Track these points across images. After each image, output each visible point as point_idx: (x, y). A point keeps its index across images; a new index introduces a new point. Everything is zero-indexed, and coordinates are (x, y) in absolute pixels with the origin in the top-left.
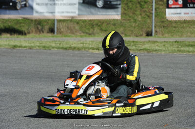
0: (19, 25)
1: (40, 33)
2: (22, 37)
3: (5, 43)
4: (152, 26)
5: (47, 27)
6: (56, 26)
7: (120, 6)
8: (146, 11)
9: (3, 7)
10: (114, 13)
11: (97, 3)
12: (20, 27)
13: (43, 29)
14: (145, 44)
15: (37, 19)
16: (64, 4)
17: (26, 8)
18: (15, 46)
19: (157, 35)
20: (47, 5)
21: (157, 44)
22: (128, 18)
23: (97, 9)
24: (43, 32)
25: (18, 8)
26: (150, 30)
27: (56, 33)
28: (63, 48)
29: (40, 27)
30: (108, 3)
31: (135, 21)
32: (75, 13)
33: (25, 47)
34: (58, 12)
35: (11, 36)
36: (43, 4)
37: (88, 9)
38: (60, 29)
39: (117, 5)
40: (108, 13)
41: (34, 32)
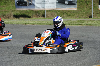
0: (28, 13)
1: (38, 17)
2: (29, 19)
3: (21, 22)
4: (92, 13)
5: (41, 14)
6: (45, 14)
7: (76, 4)
8: (89, 6)
9: (20, 5)
10: (74, 7)
11: (65, 2)
12: (28, 14)
13: (39, 15)
14: (89, 22)
15: (37, 10)
16: (50, 3)
17: (31, 5)
18: (26, 23)
19: (94, 17)
20: (41, 3)
21: (95, 22)
22: (80, 9)
23: (65, 5)
24: (39, 17)
25: (27, 5)
26: (91, 15)
27: (45, 17)
28: (49, 24)
29: (38, 14)
30: (71, 2)
31: (84, 11)
32: (55, 7)
33: (31, 24)
34: (47, 7)
35: (24, 19)
36: (39, 3)
37: (61, 5)
38: (48, 15)
39: (75, 3)
40: (70, 7)
41: (35, 17)
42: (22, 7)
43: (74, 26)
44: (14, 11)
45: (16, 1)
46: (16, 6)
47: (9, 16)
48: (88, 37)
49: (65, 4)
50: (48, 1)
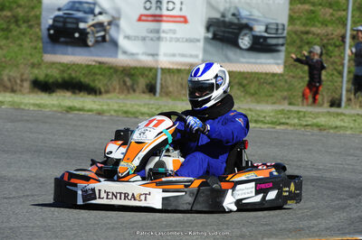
0: (90, 78)
1: (129, 92)
4: (342, 88)
5: (142, 82)
6: (159, 81)
7: (283, 48)
9: (62, 39)
10: (272, 61)
11: (240, 41)
13: (135, 86)
15: (125, 65)
16: (178, 40)
17: (105, 44)
19: (349, 105)
20: (144, 39)
23: (238, 51)
24: (134, 91)
25: (90, 43)
26: (337, 96)
27: (158, 95)
29: (129, 82)
30: (261, 40)
32: (197, 56)
34: (165, 55)
35: (73, 96)
36: (136, 38)
38: (167, 87)
39: (277, 45)
40: (259, 61)
41: (117, 91)
42: (70, 49)
43: (258, 125)
44: (40, 64)
45: (47, 26)
46: (43, 43)
47: (15, 82)
48: (299, 163)
49: (236, 45)
50: (170, 30)
